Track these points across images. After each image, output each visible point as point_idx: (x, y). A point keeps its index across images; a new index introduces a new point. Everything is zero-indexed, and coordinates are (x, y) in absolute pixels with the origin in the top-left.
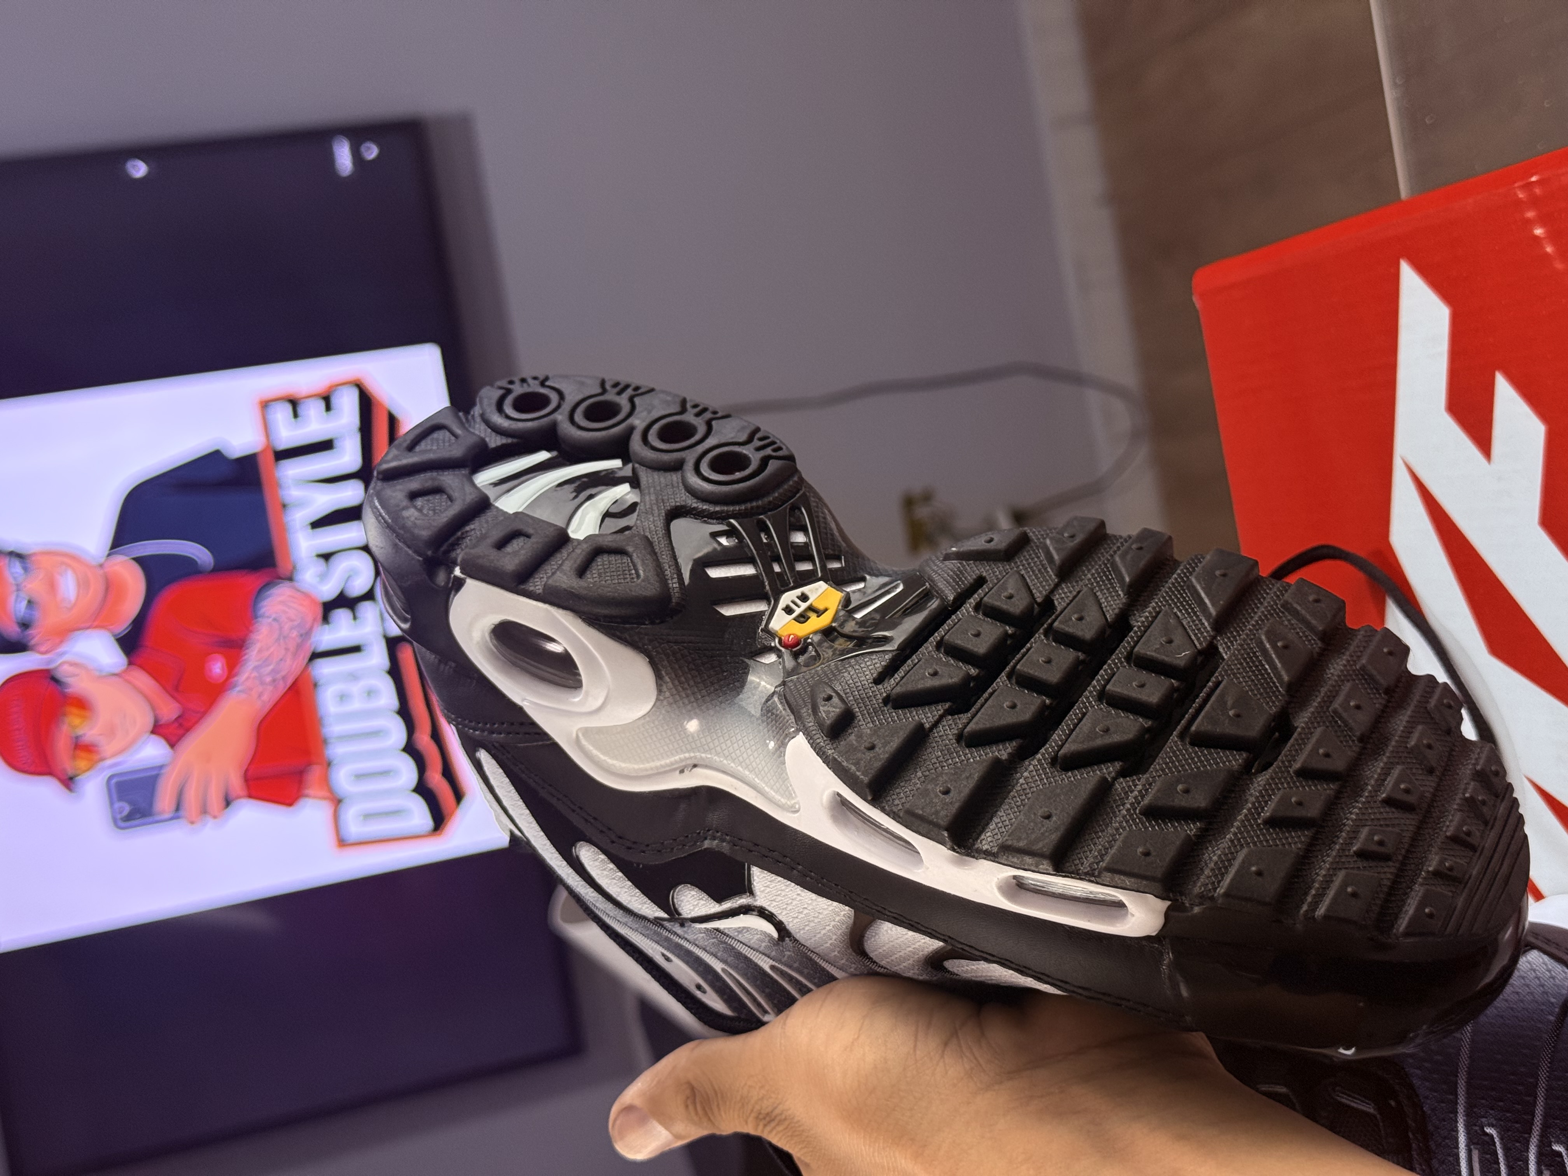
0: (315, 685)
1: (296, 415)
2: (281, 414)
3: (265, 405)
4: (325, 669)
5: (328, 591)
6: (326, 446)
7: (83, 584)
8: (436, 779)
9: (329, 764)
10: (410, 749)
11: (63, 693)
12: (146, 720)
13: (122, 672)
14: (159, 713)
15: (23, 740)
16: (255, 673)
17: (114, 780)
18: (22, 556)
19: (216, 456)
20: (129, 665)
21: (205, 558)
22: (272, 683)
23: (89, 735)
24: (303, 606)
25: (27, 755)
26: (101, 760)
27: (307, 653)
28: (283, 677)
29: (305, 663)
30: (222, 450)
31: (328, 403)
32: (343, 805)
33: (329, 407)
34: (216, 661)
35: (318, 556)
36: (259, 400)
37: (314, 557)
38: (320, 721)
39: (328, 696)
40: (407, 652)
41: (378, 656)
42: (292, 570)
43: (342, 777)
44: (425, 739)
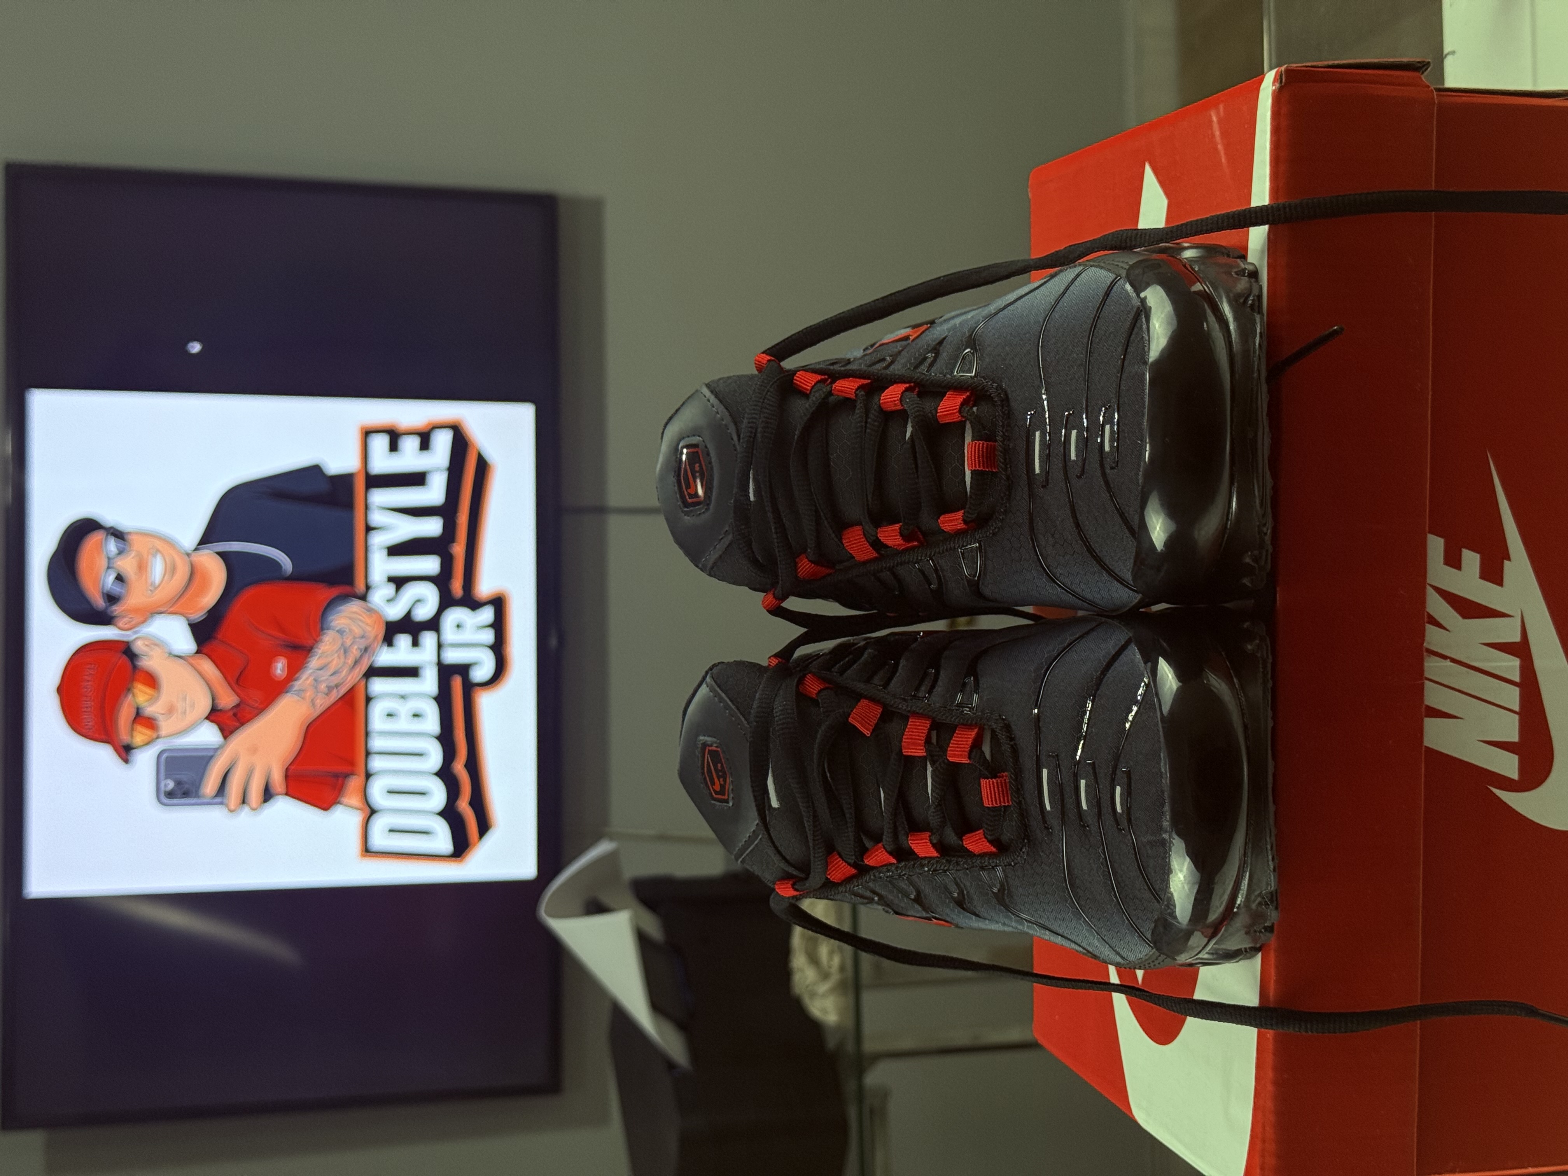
0: (368, 699)
1: (394, 447)
2: (379, 443)
3: (367, 433)
4: (378, 685)
5: (395, 612)
6: (417, 479)
7: (171, 569)
8: (464, 805)
9: (368, 776)
10: (445, 774)
11: (135, 667)
12: (204, 705)
13: (190, 657)
14: (217, 701)
15: (88, 705)
16: (311, 678)
17: (165, 755)
18: (118, 535)
19: (315, 470)
20: (198, 652)
21: (286, 563)
22: (326, 690)
23: (150, 710)
24: (367, 624)
25: (89, 720)
26: (158, 737)
27: (364, 667)
28: (337, 686)
29: (361, 676)
30: (321, 466)
31: (425, 441)
32: (375, 816)
33: (425, 444)
34: (280, 662)
35: (391, 579)
36: (362, 429)
37: (386, 579)
38: (367, 734)
39: (377, 711)
40: (457, 683)
41: (429, 682)
42: (365, 589)
43: (377, 791)
44: (459, 767)
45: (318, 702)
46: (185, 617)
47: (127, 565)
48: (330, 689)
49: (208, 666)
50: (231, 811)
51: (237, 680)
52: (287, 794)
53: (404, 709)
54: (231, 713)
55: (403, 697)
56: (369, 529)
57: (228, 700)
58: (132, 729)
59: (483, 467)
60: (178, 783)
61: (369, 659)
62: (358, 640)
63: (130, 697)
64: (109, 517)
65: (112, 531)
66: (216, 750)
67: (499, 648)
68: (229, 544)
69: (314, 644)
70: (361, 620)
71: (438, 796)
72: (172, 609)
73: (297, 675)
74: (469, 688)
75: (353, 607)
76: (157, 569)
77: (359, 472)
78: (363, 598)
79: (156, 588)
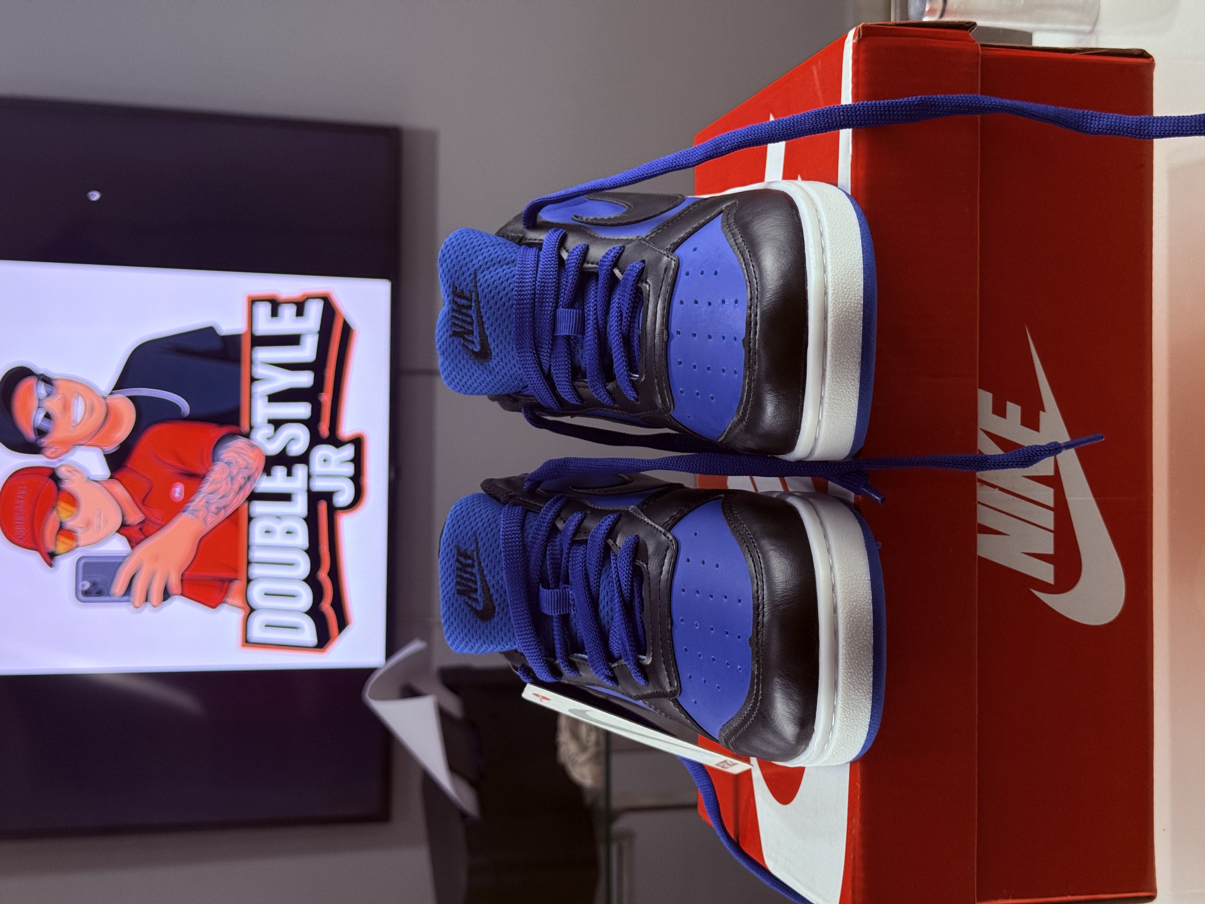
0: (250, 519)
1: (275, 313)
2: (263, 310)
3: (253, 301)
4: (259, 508)
5: (273, 448)
6: (293, 340)
8: (326, 606)
9: (249, 581)
10: (312, 580)
11: (59, 489)
12: (115, 521)
13: (104, 481)
14: (126, 518)
15: (21, 519)
16: (204, 500)
17: (83, 561)
18: (47, 380)
19: (209, 332)
20: (111, 478)
21: (185, 407)
22: (216, 511)
23: (70, 524)
25: (21, 530)
26: (77, 547)
28: (224, 507)
29: (244, 499)
30: (215, 327)
31: (300, 309)
32: (253, 614)
33: (300, 313)
34: (178, 487)
35: (270, 421)
36: (249, 298)
37: (267, 421)
38: (248, 547)
39: (257, 529)
40: (323, 506)
41: (300, 506)
42: (249, 429)
43: (256, 593)
44: (323, 575)
45: (210, 520)
46: (101, 449)
50: (136, 607)
51: (144, 501)
53: (280, 527)
55: (279, 517)
56: (253, 380)
58: (56, 540)
59: (347, 331)
60: (94, 584)
62: (242, 470)
63: (55, 513)
64: (40, 366)
65: (42, 377)
66: (125, 557)
67: (357, 479)
68: (139, 390)
69: (206, 473)
70: (245, 454)
71: (306, 598)
72: (90, 442)
73: (192, 498)
74: (332, 511)
75: (240, 442)
78: (247, 436)
79: (78, 425)
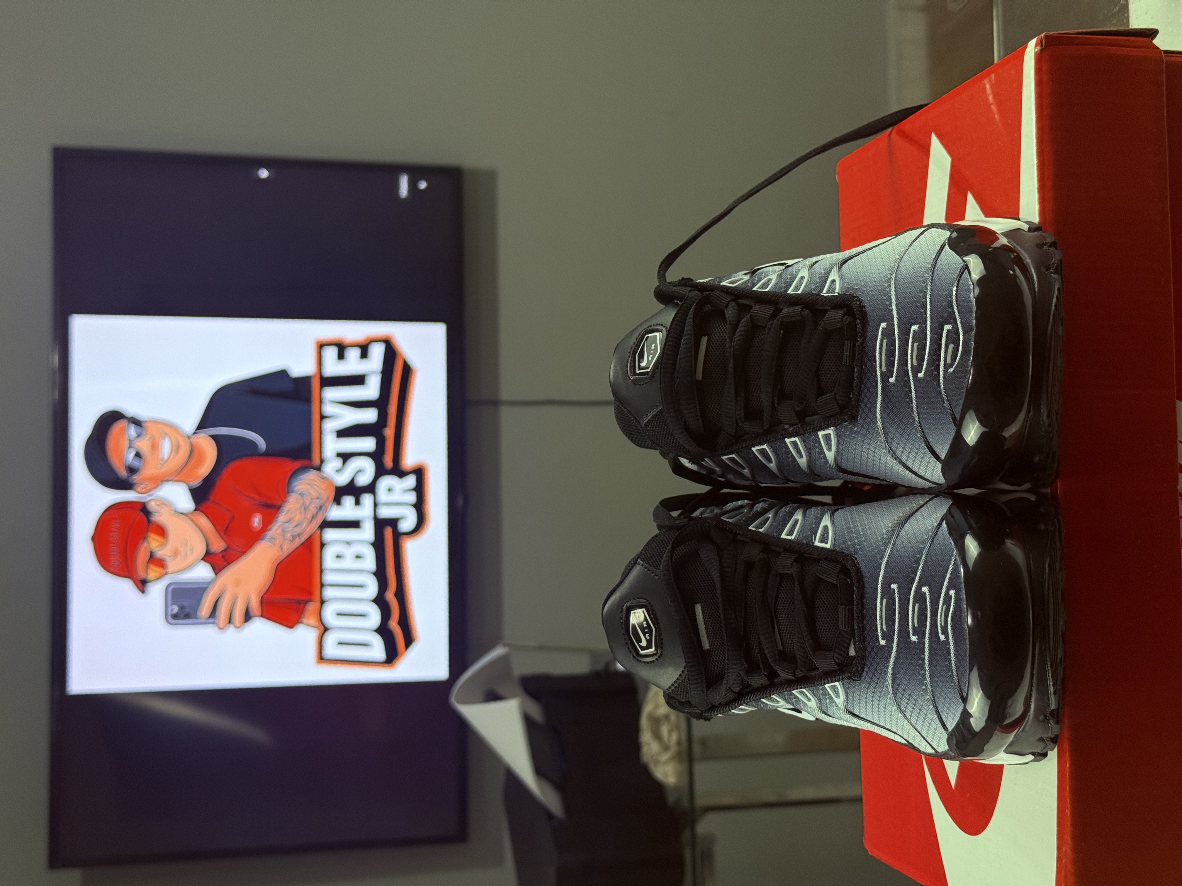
0: (322, 545)
1: (341, 356)
2: (330, 353)
3: (321, 346)
4: (330, 534)
5: (342, 480)
6: (358, 380)
7: (176, 448)
8: (394, 624)
9: (322, 602)
10: (380, 601)
11: (149, 521)
12: (201, 550)
13: (190, 514)
14: (210, 547)
15: (114, 551)
16: (280, 529)
17: (172, 587)
18: (137, 422)
19: (283, 374)
20: (196, 510)
21: (261, 443)
22: (291, 538)
23: (160, 553)
24: (321, 489)
25: (115, 559)
26: (166, 574)
27: (319, 521)
28: (299, 535)
29: (316, 528)
30: (287, 371)
31: (364, 352)
32: (327, 633)
33: (364, 354)
34: (256, 517)
35: (339, 455)
36: (318, 343)
37: (336, 455)
38: (321, 571)
39: (329, 554)
40: (388, 532)
41: (368, 532)
42: (320, 462)
43: (329, 614)
44: (390, 596)
45: (285, 547)
46: (187, 484)
47: (143, 445)
48: (294, 537)
49: (204, 521)
50: (221, 629)
51: (225, 532)
52: (262, 616)
53: (349, 552)
54: (221, 555)
55: (348, 543)
56: (323, 417)
57: (218, 546)
58: (147, 568)
59: (407, 371)
60: (182, 608)
61: (323, 514)
62: (315, 500)
63: (146, 544)
64: (130, 409)
65: (132, 420)
66: (209, 583)
67: (420, 506)
68: (219, 429)
69: (282, 504)
70: (316, 486)
71: (375, 617)
72: (176, 478)
73: (270, 527)
74: (398, 536)
75: (311, 475)
76: (166, 448)
77: (315, 375)
78: (319, 469)
79: (165, 463)
